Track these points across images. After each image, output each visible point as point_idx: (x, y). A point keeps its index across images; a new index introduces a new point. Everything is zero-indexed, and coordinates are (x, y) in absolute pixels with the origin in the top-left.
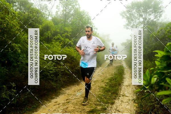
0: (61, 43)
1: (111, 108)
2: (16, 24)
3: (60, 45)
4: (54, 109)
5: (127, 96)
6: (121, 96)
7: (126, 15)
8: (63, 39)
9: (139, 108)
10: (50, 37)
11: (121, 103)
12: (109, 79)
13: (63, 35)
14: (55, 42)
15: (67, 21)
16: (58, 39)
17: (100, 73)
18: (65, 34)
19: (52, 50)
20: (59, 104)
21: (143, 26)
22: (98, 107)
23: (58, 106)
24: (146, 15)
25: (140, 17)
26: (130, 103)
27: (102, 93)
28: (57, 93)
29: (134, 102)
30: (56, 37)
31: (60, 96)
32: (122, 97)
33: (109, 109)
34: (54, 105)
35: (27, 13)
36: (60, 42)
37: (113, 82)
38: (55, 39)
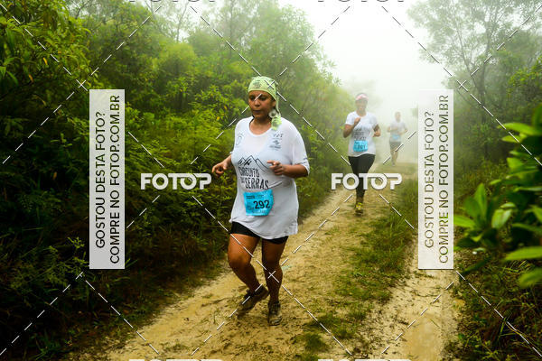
0: (221, 112)
1: (380, 312)
2: (79, 58)
3: (218, 118)
4: (203, 317)
5: (430, 277)
6: (413, 275)
7: (428, 17)
8: (226, 100)
9: (468, 312)
10: (184, 95)
11: (410, 298)
12: (373, 224)
13: (226, 86)
14: (202, 110)
15: (238, 41)
16: (211, 100)
17: (345, 206)
18: (233, 84)
19: (194, 135)
20: (216, 302)
21: (484, 50)
22: (338, 311)
23: (214, 308)
24: (497, 12)
25: (473, 21)
26: (441, 299)
27: (351, 269)
28: (212, 268)
29: (455, 295)
30: (204, 95)
31: (219, 279)
32: (417, 280)
33: (374, 317)
34: (203, 306)
35: (110, 22)
36: (216, 110)
37: (385, 232)
38: (199, 101)
